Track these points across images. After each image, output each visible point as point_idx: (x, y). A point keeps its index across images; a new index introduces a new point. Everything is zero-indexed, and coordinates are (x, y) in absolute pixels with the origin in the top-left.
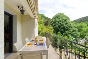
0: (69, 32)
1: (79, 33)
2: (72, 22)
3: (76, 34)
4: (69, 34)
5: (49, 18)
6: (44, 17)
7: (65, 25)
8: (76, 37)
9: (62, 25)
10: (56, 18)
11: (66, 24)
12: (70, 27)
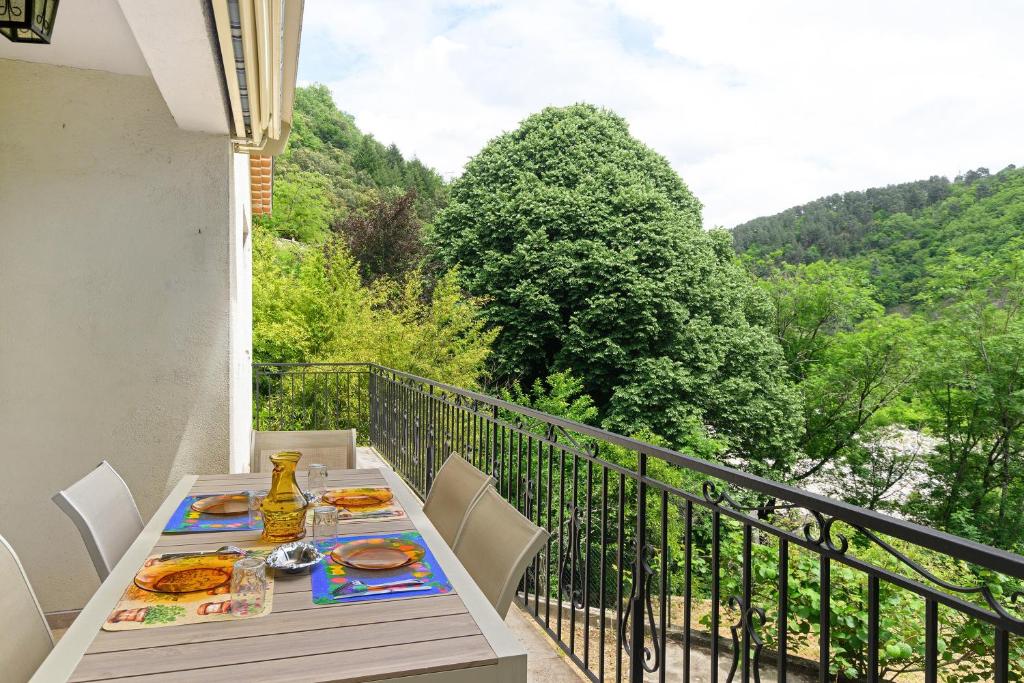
0: (684, 378)
1: (792, 394)
2: (719, 252)
3: (756, 407)
4: (685, 396)
5: (407, 157)
6: (333, 134)
7: (642, 286)
8: (755, 441)
9: (597, 279)
10: (524, 177)
11: (652, 263)
12: (694, 311)
